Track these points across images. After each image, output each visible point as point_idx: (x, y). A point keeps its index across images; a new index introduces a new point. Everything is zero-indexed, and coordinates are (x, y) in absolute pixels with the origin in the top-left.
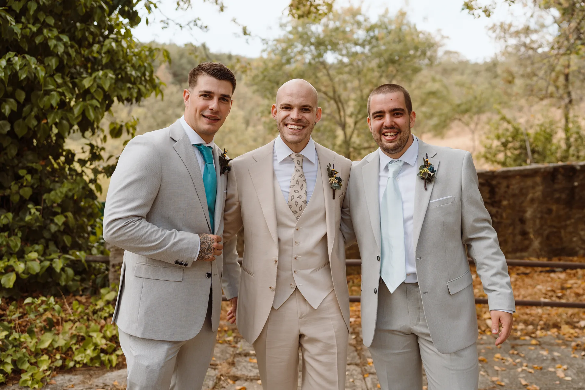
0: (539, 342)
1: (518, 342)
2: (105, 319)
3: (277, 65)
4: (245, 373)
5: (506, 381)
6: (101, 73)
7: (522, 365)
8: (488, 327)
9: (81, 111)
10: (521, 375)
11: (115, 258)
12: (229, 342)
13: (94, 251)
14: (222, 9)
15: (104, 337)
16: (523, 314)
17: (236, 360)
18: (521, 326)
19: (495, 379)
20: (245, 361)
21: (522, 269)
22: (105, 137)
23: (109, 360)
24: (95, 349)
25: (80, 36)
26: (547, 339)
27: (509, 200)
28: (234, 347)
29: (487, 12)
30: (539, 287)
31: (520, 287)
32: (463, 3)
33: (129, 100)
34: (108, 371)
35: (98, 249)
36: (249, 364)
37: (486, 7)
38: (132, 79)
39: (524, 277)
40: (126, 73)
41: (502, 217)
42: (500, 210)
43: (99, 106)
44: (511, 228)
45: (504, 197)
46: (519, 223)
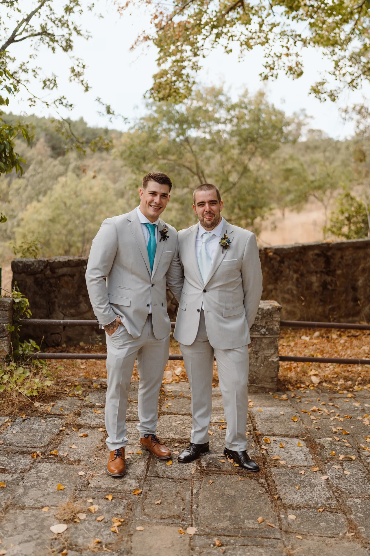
0: (355, 395)
1: (336, 395)
3: (144, 141)
4: (89, 422)
7: (335, 415)
8: (312, 382)
10: (332, 423)
12: (78, 396)
14: (87, 89)
17: (82, 411)
18: (342, 382)
20: (91, 412)
21: (353, 332)
26: (362, 393)
27: (342, 270)
28: (82, 400)
29: (333, 97)
30: (363, 348)
31: (347, 347)
32: (311, 88)
36: (93, 415)
37: (331, 91)
39: (353, 339)
41: (336, 285)
42: (334, 279)
44: (344, 295)
45: (339, 267)
46: (351, 290)
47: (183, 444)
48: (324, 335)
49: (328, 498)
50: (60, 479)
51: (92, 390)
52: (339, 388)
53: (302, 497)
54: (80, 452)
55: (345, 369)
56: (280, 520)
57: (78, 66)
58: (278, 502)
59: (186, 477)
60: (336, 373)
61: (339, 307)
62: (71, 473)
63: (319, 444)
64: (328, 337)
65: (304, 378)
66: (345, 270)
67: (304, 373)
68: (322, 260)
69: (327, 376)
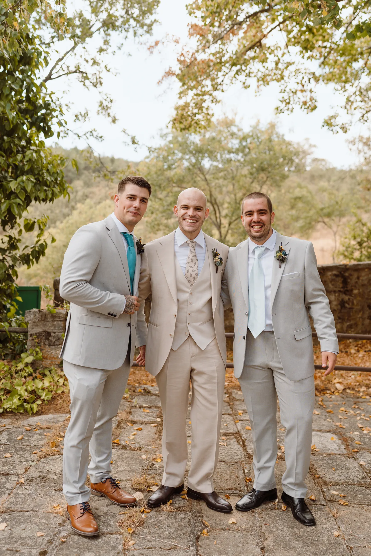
1: (360, 400)
2: (25, 377)
3: (160, 170)
4: (141, 419)
5: (347, 425)
6: (25, 178)
7: (361, 415)
8: (336, 389)
9: (8, 207)
10: (359, 422)
11: (33, 329)
12: (126, 398)
13: (14, 324)
14: (114, 121)
15: (26, 390)
16: (365, 380)
17: (132, 410)
18: (363, 389)
19: (338, 424)
20: (140, 411)
22: (21, 231)
23: (30, 408)
24: (19, 399)
25: (6, 147)
27: (359, 290)
28: (130, 402)
29: (344, 129)
31: (366, 361)
32: (323, 121)
33: (44, 200)
34: (30, 416)
35: (16, 322)
36: (143, 413)
37: (343, 124)
38: (48, 183)
40: (43, 178)
41: (353, 303)
42: (351, 298)
43: (22, 204)
44: (361, 313)
45: (355, 286)
46: (368, 309)
47: (228, 437)
48: (343, 350)
49: (363, 478)
50: (128, 461)
51: (137, 394)
52: (361, 394)
53: (340, 476)
54: (139, 441)
55: (366, 378)
56: (323, 492)
57: (106, 100)
58: (320, 480)
59: (237, 461)
60: (358, 381)
61: (356, 324)
62: (136, 457)
63: (350, 437)
64: (347, 352)
65: (329, 385)
66: (361, 290)
67: (329, 381)
68: (340, 280)
69: (350, 384)
